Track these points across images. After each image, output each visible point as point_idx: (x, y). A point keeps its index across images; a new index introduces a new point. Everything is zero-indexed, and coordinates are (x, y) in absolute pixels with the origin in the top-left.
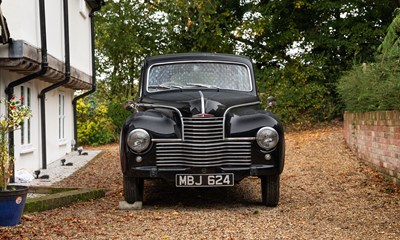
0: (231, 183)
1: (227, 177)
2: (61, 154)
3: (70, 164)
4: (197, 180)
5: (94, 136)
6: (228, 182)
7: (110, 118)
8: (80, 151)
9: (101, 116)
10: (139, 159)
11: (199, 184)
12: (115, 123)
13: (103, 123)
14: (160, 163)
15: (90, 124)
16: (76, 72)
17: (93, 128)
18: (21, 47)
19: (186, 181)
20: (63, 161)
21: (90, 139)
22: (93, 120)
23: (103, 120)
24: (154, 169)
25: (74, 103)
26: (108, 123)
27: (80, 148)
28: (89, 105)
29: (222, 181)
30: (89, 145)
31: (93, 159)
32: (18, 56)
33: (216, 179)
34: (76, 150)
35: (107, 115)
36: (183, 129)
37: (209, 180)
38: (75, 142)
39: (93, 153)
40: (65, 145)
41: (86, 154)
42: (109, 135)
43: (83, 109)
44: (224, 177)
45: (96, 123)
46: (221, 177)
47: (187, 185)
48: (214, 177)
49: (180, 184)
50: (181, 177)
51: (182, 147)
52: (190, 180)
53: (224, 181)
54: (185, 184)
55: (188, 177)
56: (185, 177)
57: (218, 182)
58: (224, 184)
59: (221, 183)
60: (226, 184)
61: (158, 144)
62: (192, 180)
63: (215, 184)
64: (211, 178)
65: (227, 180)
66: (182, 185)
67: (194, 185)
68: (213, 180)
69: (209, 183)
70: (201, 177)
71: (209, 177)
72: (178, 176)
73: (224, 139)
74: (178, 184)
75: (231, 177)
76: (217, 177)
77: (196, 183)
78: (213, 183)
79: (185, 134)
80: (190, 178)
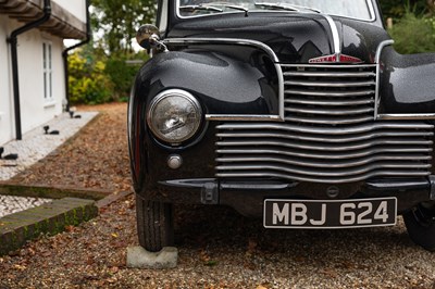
0: (391, 220)
1: (384, 205)
2: (45, 118)
3: (56, 133)
4: (314, 213)
5: (91, 94)
6: (385, 217)
7: (109, 76)
8: (72, 114)
9: (98, 73)
10: (175, 160)
11: (320, 224)
12: (113, 80)
13: (101, 80)
14: (225, 171)
15: (86, 81)
16: (62, 12)
17: (89, 86)
19: (287, 215)
20: (46, 128)
21: (87, 98)
22: (89, 77)
23: (100, 77)
24: (211, 186)
25: (65, 55)
26: (106, 81)
27: (73, 109)
28: (85, 61)
29: (370, 216)
30: (86, 104)
31: (87, 125)
33: (358, 211)
34: (67, 110)
35: (105, 72)
36: (282, 92)
37: (343, 214)
38: (66, 102)
39: (88, 114)
40: (53, 106)
41: (78, 117)
42: (108, 93)
43: (78, 65)
44: (376, 205)
45: (93, 79)
46: (370, 205)
47: (290, 225)
48: (353, 206)
49: (275, 222)
50: (275, 206)
51: (278, 135)
52: (299, 214)
53: (377, 216)
54: (286, 222)
55: (294, 206)
56: (287, 205)
57: (363, 218)
58: (375, 222)
59: (370, 221)
60: (380, 221)
61: (220, 127)
62: (303, 214)
63: (355, 224)
64: (347, 210)
65: (381, 213)
66: (279, 223)
67: (308, 224)
68: (352, 214)
69: (342, 221)
70: (324, 206)
71: (343, 207)
72: (270, 205)
73: (377, 116)
74: (269, 222)
75: (390, 205)
76: (360, 206)
77: (312, 221)
78: (352, 221)
79: (287, 105)
80: (299, 210)
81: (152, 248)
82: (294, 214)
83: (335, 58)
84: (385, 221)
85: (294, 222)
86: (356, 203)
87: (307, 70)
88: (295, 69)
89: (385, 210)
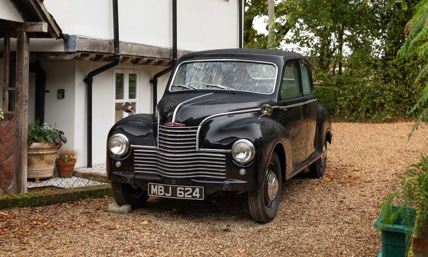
0: (201, 197)
1: (197, 190)
4: (166, 190)
6: (198, 195)
10: (118, 163)
11: (169, 195)
14: (138, 169)
18: (75, 41)
19: (157, 190)
24: (131, 176)
29: (191, 194)
32: (71, 50)
33: (185, 192)
37: (178, 192)
44: (194, 190)
46: (191, 189)
47: (158, 195)
48: (183, 189)
49: (152, 193)
50: (152, 186)
51: (154, 155)
52: (161, 190)
53: (194, 195)
54: (156, 194)
55: (159, 187)
56: (156, 186)
57: (187, 195)
58: (193, 197)
59: (191, 196)
60: (196, 197)
61: (135, 150)
62: (162, 190)
63: (184, 197)
64: (180, 190)
65: (196, 193)
66: (154, 194)
67: (164, 195)
68: (183, 192)
69: (178, 195)
70: (170, 188)
71: (178, 189)
72: (150, 185)
73: (197, 149)
74: (150, 194)
75: (201, 190)
76: (186, 189)
77: (166, 194)
78: (183, 196)
79: (160, 143)
80: (161, 188)
81: (120, 204)
82: (159, 190)
83: (172, 124)
84: (198, 197)
85: (159, 194)
86: (184, 188)
87: (167, 128)
89: (198, 192)
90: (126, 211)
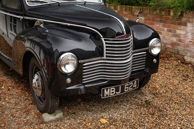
0: (137, 86)
4: (117, 90)
11: (119, 93)
14: (86, 80)
19: (109, 92)
29: (132, 87)
36: (105, 48)
37: (125, 88)
44: (133, 82)
47: (110, 95)
48: (128, 85)
49: (105, 96)
51: (104, 64)
55: (111, 89)
56: (109, 89)
57: (130, 88)
60: (135, 88)
61: (84, 65)
62: (114, 91)
63: (129, 90)
65: (135, 85)
66: (107, 96)
67: (115, 94)
68: (128, 87)
69: (125, 91)
70: (120, 87)
71: (125, 86)
72: (104, 90)
74: (103, 96)
75: (137, 81)
77: (117, 93)
79: (107, 53)
80: (113, 90)
82: (111, 91)
86: (129, 84)
88: (108, 40)
89: (136, 83)
90: (62, 116)
